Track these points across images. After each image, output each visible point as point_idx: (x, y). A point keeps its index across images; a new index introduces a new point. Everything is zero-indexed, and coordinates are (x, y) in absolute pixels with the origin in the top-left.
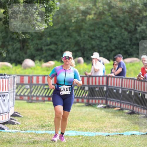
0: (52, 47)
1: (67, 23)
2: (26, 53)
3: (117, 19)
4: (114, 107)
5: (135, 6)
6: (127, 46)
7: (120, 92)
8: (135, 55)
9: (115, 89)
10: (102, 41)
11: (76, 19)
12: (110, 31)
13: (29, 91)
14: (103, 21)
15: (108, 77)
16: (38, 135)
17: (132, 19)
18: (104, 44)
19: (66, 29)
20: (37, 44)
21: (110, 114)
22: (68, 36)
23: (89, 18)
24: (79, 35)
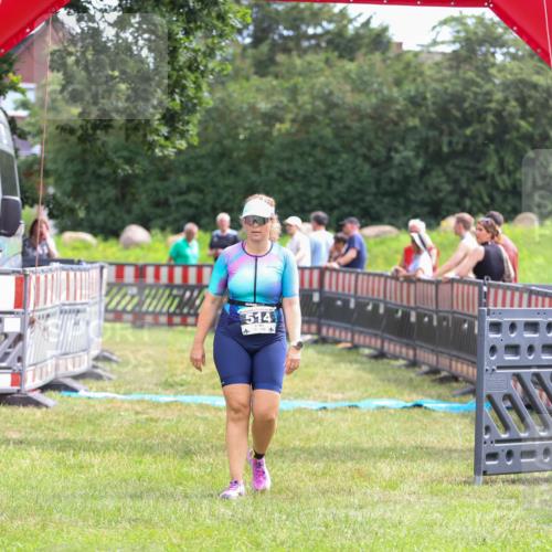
0: (192, 197)
1: (228, 142)
2: (129, 212)
3: (346, 133)
4: (337, 342)
5: (387, 102)
6: (368, 198)
7: (352, 305)
8: (386, 220)
9: (339, 299)
10: (309, 185)
11: (248, 131)
12: (329, 162)
13: (135, 301)
14: (313, 137)
15: (322, 271)
16: (157, 405)
17: (380, 134)
18: (314, 192)
19: (224, 154)
20: (157, 191)
21: (328, 359)
22: (230, 172)
23: (279, 130)
24: (256, 170)
